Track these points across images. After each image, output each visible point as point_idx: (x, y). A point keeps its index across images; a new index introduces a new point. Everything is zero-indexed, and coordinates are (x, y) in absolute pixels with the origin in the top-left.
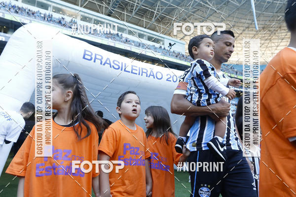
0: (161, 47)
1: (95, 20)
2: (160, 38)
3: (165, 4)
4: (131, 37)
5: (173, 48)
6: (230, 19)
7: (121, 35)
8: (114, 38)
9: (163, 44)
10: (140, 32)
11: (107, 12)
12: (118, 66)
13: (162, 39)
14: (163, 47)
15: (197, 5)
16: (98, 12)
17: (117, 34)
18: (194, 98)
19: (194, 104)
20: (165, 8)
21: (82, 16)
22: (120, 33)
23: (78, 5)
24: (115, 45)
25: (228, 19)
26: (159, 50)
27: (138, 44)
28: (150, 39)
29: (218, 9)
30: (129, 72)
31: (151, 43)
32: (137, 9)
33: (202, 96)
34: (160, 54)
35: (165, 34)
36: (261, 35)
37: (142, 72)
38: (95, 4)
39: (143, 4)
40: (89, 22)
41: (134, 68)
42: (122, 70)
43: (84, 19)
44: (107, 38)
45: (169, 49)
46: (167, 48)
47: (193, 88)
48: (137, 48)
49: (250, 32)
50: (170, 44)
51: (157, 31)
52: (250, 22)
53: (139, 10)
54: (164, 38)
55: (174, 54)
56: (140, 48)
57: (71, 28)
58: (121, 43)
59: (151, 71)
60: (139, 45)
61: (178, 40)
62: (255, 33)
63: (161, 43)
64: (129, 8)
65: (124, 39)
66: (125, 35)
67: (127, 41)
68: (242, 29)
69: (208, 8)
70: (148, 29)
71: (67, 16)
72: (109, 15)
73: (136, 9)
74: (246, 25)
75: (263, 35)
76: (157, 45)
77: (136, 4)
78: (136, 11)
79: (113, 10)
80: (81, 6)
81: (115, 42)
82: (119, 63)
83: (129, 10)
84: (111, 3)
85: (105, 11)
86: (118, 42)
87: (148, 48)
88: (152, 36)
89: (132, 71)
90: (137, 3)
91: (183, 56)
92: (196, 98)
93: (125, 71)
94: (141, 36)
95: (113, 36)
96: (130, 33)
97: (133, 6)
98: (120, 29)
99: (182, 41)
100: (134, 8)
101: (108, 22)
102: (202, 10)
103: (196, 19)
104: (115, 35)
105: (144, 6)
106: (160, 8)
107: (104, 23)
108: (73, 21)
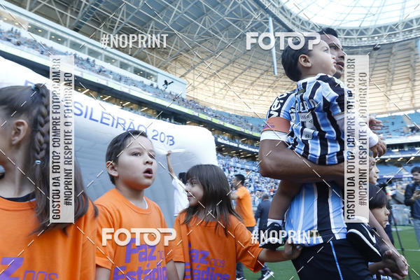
0: (152, 85)
1: (52, 34)
2: (152, 72)
4: (108, 66)
5: (170, 88)
6: (246, 57)
7: (94, 61)
8: (82, 64)
9: (156, 81)
10: (122, 60)
11: (74, 24)
12: (81, 110)
13: (155, 74)
14: (155, 85)
15: (204, 34)
16: (58, 22)
17: (88, 60)
18: (312, 149)
19: (312, 161)
20: (161, 31)
21: (30, 24)
22: (92, 59)
23: (24, 7)
24: (82, 75)
25: (242, 57)
26: (150, 89)
27: (118, 77)
28: (136, 71)
30: (97, 121)
31: (138, 78)
33: (327, 146)
34: (151, 94)
35: (159, 68)
36: (281, 83)
37: (118, 123)
38: (54, 9)
39: (130, 22)
40: (43, 36)
41: (105, 115)
42: (85, 117)
43: (34, 30)
45: (163, 89)
46: (161, 87)
47: (308, 130)
48: (118, 83)
49: (269, 78)
50: (166, 82)
51: (148, 62)
52: (269, 64)
53: (123, 28)
54: (157, 72)
55: (170, 96)
56: (122, 84)
57: (9, 40)
58: (92, 73)
59: (132, 123)
60: (120, 79)
61: (177, 77)
62: (275, 79)
63: (153, 79)
64: (109, 24)
65: (97, 68)
66: (100, 63)
67: (101, 71)
68: (260, 71)
69: (220, 40)
70: (135, 57)
71: (5, 21)
72: (76, 30)
73: (118, 27)
74: (265, 68)
75: (285, 83)
76: (147, 82)
77: (119, 20)
78: (119, 29)
79: (83, 24)
80: (30, 10)
81: (83, 70)
82: (82, 106)
83: (108, 26)
84: (80, 12)
85: (70, 22)
86: (87, 71)
87: (135, 84)
88: (140, 67)
89: (101, 120)
90: (121, 19)
91: (183, 101)
92: (316, 150)
93: (91, 119)
94: (123, 66)
95: (80, 62)
96: (108, 59)
97: (113, 22)
98: (92, 53)
99: (182, 80)
100: (116, 25)
101: (73, 39)
102: (211, 41)
103: (202, 52)
104: (83, 60)
105: (131, 24)
106: (154, 30)
107: (66, 40)
108: (14, 30)
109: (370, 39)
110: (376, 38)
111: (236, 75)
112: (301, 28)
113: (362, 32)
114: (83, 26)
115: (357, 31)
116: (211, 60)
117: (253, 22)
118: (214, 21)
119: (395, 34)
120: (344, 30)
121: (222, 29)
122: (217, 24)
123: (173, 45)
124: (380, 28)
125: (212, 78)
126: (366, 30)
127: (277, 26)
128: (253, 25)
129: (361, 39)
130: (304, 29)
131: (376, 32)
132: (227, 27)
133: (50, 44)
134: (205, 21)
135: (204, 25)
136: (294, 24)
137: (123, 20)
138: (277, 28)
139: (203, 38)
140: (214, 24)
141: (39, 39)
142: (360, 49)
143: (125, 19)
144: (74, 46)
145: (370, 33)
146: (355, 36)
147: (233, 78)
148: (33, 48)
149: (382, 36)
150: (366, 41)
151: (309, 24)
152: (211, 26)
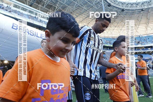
1: (22, 8)
3: (62, 4)
4: (42, 19)
11: (30, 4)
12: (33, 34)
15: (78, 6)
16: (24, 3)
17: (35, 17)
20: (62, 6)
21: (14, 4)
24: (33, 22)
29: (88, 9)
30: (39, 37)
32: (47, 4)
41: (42, 35)
42: (35, 36)
43: (15, 6)
44: (29, 18)
53: (48, 5)
57: (7, 10)
58: (37, 22)
64: (42, 3)
65: (39, 20)
69: (83, 8)
72: (31, 6)
77: (46, 2)
78: (46, 5)
82: (34, 32)
85: (28, 3)
86: (35, 21)
89: (41, 37)
90: (47, 1)
93: (37, 36)
100: (45, 4)
101: (30, 9)
102: (80, 9)
103: (77, 13)
104: (33, 17)
105: (50, 3)
106: (59, 5)
107: (27, 10)
108: (8, 7)
109: (140, 7)
110: (143, 6)
111: (90, 21)
112: (114, 3)
113: (137, 4)
114: (33, 4)
115: (135, 3)
116: (80, 16)
117: (96, 1)
118: (81, 1)
119: (150, 5)
120: (130, 4)
121: (84, 4)
122: (82, 2)
123: (66, 11)
124: (144, 2)
125: (81, 23)
126: (139, 3)
127: (105, 2)
128: (96, 2)
129: (137, 7)
130: (115, 4)
131: (143, 4)
132: (86, 3)
133: (21, 11)
134: (78, 1)
135: (77, 3)
136: (111, 2)
137: (48, 2)
138: (105, 3)
139: (77, 8)
140: (81, 2)
141: (18, 10)
142: (137, 11)
143: (48, 1)
144: (30, 12)
145: (140, 4)
146: (135, 5)
147: (88, 23)
148: (15, 13)
149: (145, 5)
150: (139, 7)
151: (117, 1)
152: (80, 3)
